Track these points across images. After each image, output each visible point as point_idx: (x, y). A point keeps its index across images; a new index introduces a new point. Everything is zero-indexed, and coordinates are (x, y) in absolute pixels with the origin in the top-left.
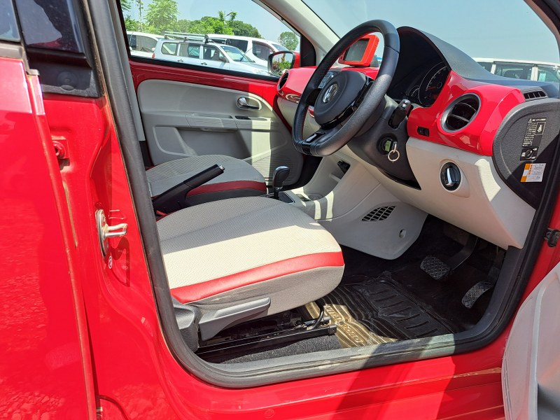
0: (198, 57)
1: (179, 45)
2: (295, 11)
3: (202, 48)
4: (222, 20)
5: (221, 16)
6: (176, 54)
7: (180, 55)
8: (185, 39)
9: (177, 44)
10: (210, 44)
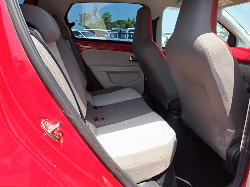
0: (126, 38)
1: (118, 34)
2: (232, 24)
3: (127, 34)
4: (129, 21)
5: (129, 19)
6: (116, 38)
7: (118, 38)
8: (120, 31)
9: (117, 33)
10: (131, 32)
